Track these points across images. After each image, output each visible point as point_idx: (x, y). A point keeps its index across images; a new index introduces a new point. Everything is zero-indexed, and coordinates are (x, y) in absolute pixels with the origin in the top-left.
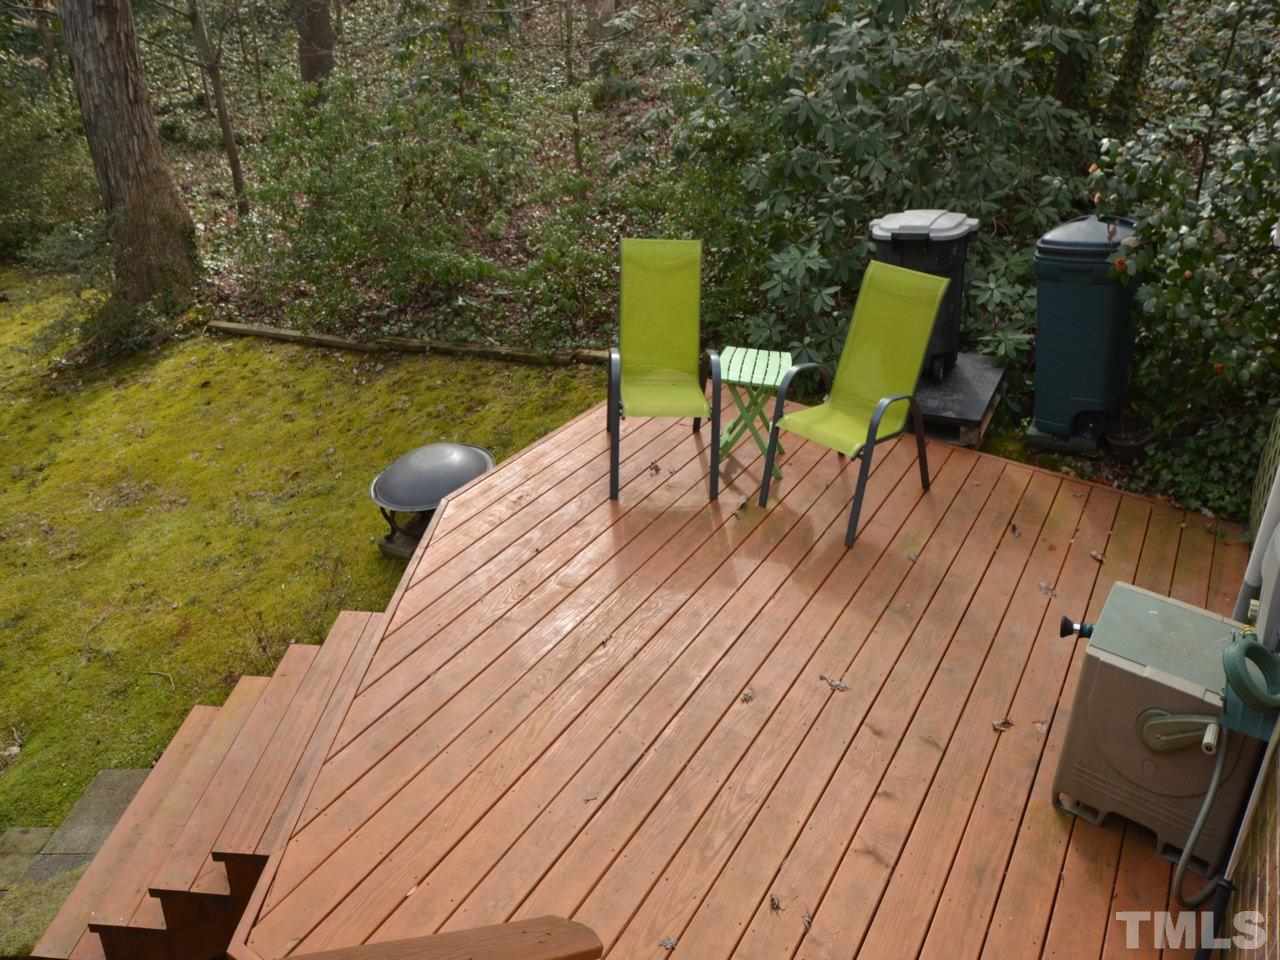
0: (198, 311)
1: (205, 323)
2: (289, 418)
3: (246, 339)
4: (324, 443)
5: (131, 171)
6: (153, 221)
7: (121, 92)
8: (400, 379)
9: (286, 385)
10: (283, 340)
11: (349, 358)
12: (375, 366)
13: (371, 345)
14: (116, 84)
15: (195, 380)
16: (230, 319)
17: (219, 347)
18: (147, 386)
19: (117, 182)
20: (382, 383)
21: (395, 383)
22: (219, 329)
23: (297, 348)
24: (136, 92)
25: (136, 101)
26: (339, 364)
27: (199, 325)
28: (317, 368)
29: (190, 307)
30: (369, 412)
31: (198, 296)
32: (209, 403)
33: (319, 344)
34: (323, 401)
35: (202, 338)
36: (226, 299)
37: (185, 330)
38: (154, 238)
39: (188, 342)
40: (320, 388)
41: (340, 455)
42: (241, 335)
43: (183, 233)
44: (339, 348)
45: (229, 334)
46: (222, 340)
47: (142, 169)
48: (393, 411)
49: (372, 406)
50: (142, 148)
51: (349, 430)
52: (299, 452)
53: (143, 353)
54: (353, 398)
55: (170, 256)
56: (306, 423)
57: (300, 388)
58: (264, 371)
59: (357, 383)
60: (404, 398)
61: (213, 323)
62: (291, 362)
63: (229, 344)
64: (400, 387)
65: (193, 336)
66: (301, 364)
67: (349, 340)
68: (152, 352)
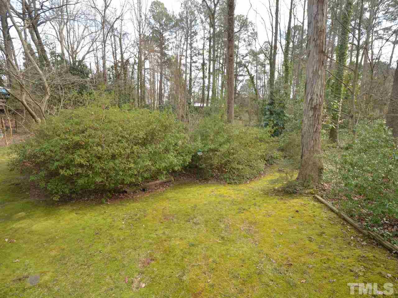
0: (314, 190)
1: (314, 194)
2: (310, 240)
3: (322, 204)
4: (311, 260)
5: (309, 149)
6: (311, 163)
7: (312, 129)
8: (368, 257)
9: (321, 226)
10: (332, 211)
11: (353, 231)
12: (362, 241)
13: (365, 231)
14: (311, 127)
15: (297, 208)
16: (322, 197)
17: (312, 202)
18: (285, 203)
19: (305, 151)
20: (359, 252)
21: (364, 257)
22: (316, 198)
23: (335, 216)
24: (316, 129)
25: (316, 132)
26: (347, 231)
27: (312, 194)
28: (337, 227)
29: (312, 188)
30: (340, 262)
31: (317, 186)
32: (293, 217)
33: (344, 219)
34: (328, 242)
35: (311, 198)
36: (324, 190)
37: (307, 194)
38: (310, 167)
39: (306, 197)
40: (332, 236)
41: (313, 271)
42: (322, 202)
43: (318, 168)
44: (351, 225)
45: (319, 201)
46: (315, 201)
47: (312, 149)
48: (351, 271)
49: (343, 260)
50: (314, 144)
51: (325, 263)
52: (300, 256)
53: (294, 195)
54: (341, 249)
55: (313, 173)
56: (314, 247)
57: (325, 231)
58: (317, 217)
59: (349, 243)
60: (361, 268)
61: (316, 195)
62: (329, 220)
63: (316, 203)
64: (364, 261)
65: (309, 196)
66: (331, 222)
67: (357, 224)
68: (296, 195)
